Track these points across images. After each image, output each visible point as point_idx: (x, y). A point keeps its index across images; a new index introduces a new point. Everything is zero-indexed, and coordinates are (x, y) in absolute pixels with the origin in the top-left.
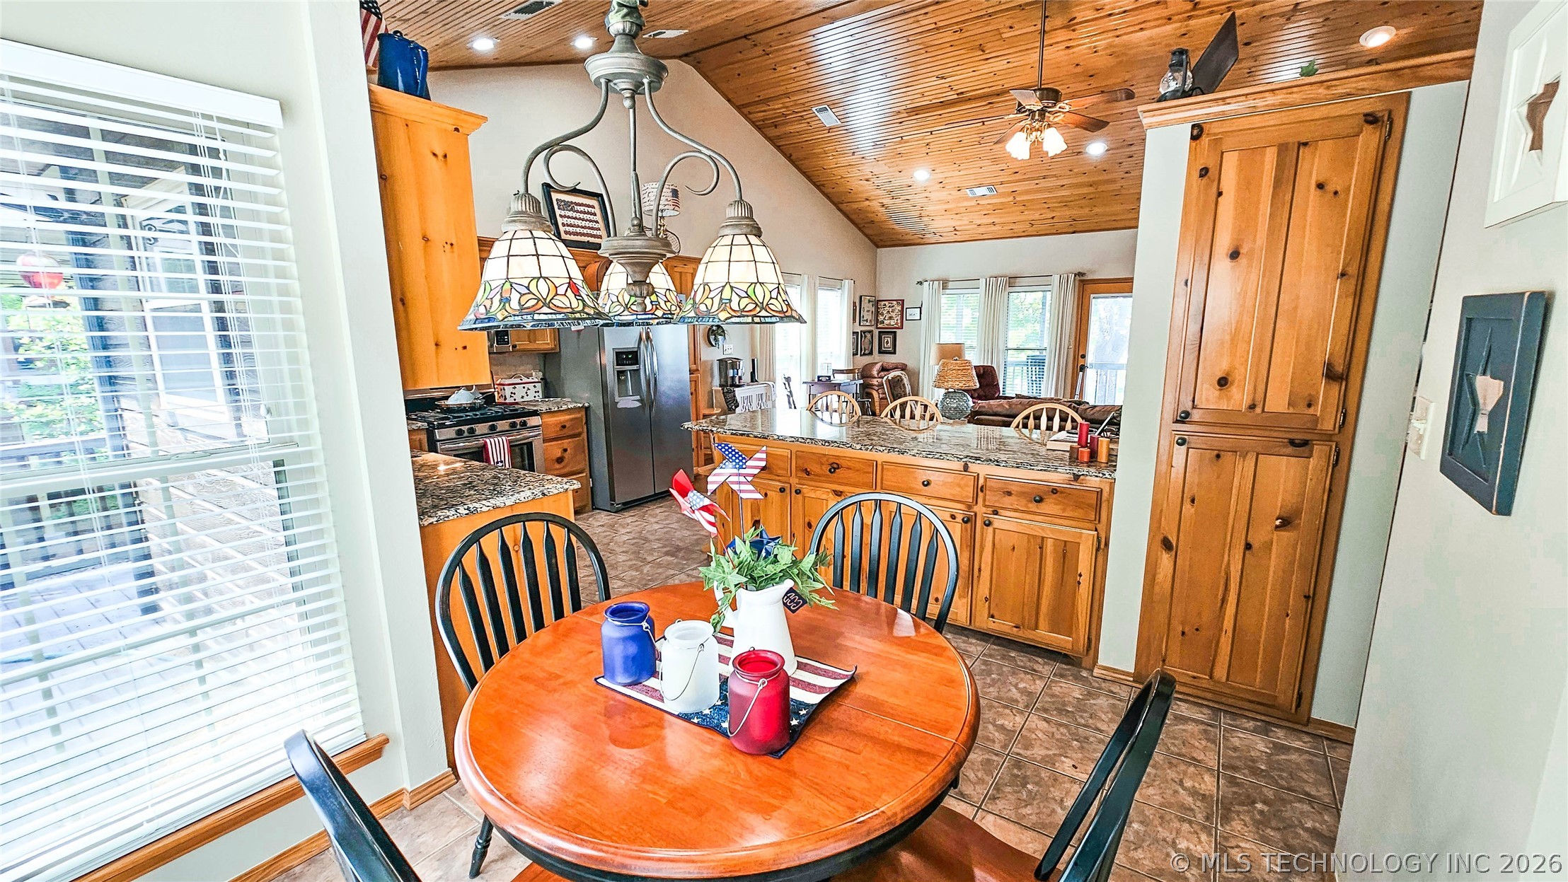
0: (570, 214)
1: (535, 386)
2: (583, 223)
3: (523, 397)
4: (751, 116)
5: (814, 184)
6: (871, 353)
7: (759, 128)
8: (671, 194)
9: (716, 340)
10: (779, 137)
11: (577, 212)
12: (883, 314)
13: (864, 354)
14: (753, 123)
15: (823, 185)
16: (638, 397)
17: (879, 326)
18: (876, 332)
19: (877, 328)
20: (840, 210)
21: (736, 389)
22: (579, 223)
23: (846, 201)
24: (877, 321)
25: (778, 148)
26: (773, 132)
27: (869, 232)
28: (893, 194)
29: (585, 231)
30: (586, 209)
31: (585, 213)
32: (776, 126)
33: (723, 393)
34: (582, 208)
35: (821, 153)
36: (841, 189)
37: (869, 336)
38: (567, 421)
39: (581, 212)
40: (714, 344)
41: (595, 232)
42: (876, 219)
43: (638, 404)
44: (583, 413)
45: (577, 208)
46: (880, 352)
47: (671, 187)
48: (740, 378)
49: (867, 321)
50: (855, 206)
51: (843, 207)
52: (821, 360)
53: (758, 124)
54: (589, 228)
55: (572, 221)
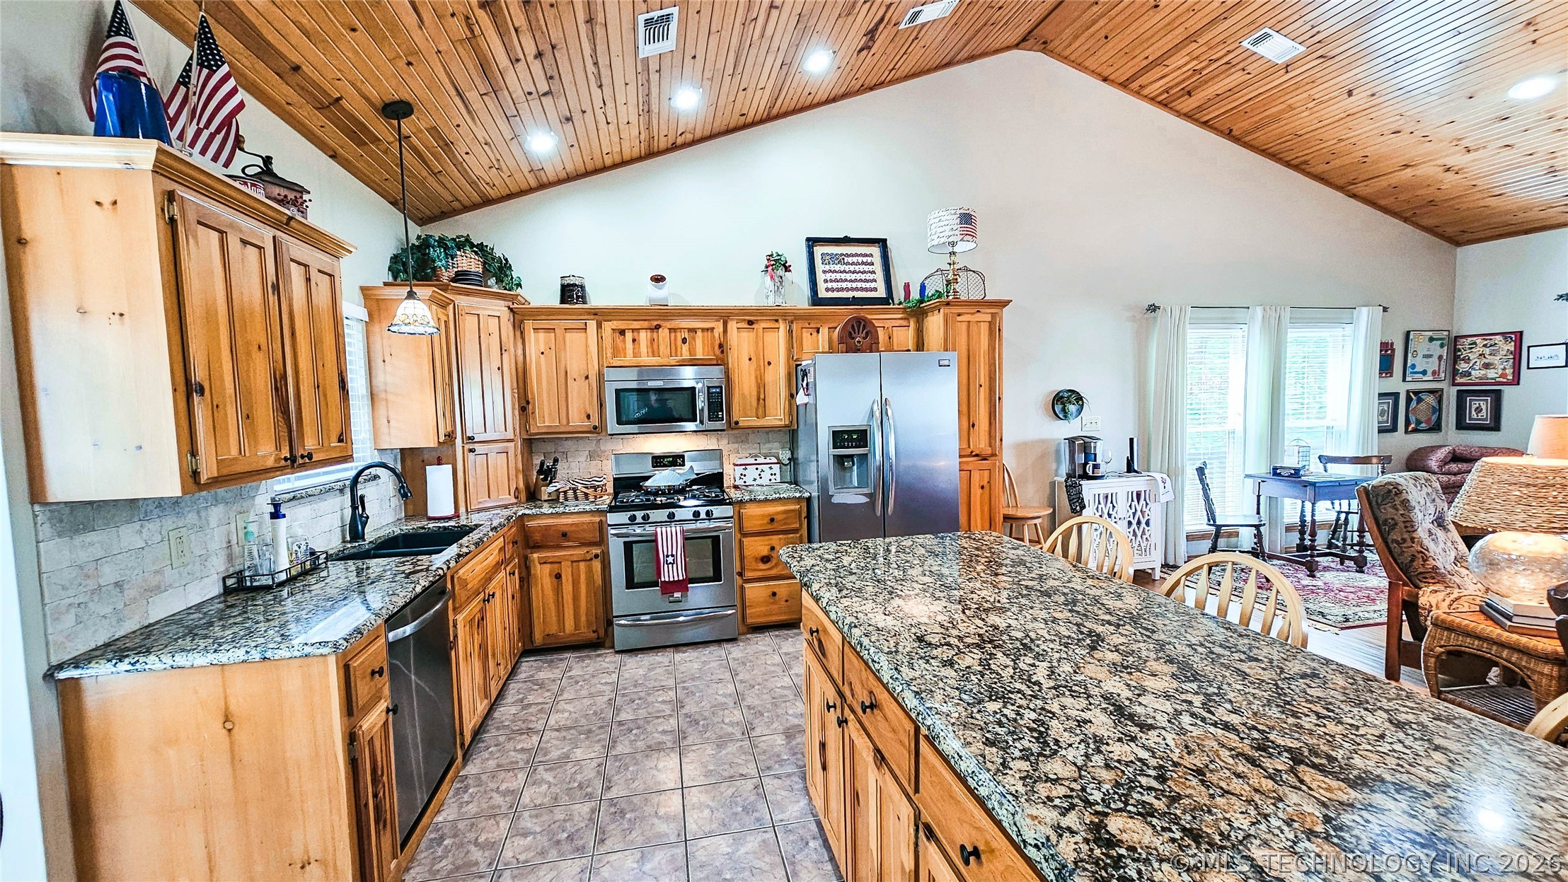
0: (837, 267)
1: (771, 468)
2: (853, 276)
3: (755, 480)
4: (1146, 92)
5: (1288, 164)
6: (1436, 428)
7: (1164, 105)
8: (958, 220)
9: (1064, 410)
10: (1200, 108)
11: (848, 264)
12: (1467, 360)
13: (1415, 431)
14: (1152, 100)
15: (1306, 162)
16: (866, 491)
17: (1459, 380)
18: (1451, 394)
19: (1454, 384)
20: (1354, 196)
21: (1084, 482)
22: (848, 276)
23: (1362, 177)
24: (1455, 372)
25: (1205, 124)
26: (1188, 104)
27: (1426, 222)
28: (1465, 143)
29: (854, 285)
30: (860, 259)
31: (858, 264)
32: (1189, 93)
33: (1066, 486)
34: (855, 259)
35: (1283, 111)
36: (1347, 160)
37: (1430, 400)
38: (778, 513)
39: (853, 264)
40: (1061, 416)
41: (868, 285)
42: (1440, 196)
43: (864, 500)
44: (804, 505)
45: (850, 260)
46: (1461, 425)
47: (959, 212)
48: (1096, 467)
49: (1424, 373)
50: (1383, 183)
51: (1360, 189)
52: (1288, 440)
53: (1160, 99)
54: (861, 280)
55: (838, 276)
